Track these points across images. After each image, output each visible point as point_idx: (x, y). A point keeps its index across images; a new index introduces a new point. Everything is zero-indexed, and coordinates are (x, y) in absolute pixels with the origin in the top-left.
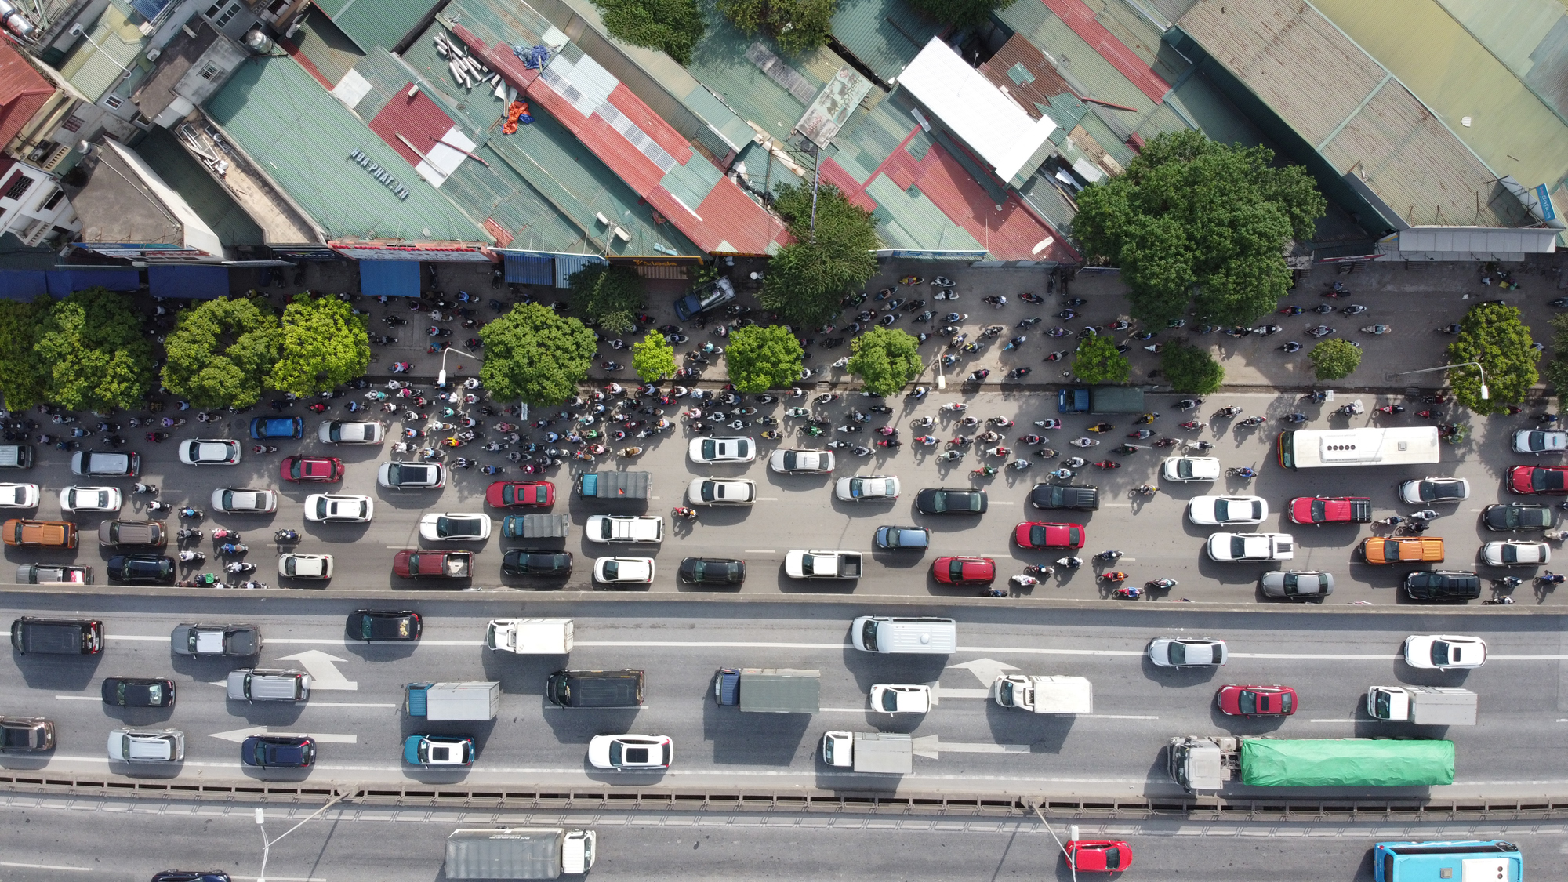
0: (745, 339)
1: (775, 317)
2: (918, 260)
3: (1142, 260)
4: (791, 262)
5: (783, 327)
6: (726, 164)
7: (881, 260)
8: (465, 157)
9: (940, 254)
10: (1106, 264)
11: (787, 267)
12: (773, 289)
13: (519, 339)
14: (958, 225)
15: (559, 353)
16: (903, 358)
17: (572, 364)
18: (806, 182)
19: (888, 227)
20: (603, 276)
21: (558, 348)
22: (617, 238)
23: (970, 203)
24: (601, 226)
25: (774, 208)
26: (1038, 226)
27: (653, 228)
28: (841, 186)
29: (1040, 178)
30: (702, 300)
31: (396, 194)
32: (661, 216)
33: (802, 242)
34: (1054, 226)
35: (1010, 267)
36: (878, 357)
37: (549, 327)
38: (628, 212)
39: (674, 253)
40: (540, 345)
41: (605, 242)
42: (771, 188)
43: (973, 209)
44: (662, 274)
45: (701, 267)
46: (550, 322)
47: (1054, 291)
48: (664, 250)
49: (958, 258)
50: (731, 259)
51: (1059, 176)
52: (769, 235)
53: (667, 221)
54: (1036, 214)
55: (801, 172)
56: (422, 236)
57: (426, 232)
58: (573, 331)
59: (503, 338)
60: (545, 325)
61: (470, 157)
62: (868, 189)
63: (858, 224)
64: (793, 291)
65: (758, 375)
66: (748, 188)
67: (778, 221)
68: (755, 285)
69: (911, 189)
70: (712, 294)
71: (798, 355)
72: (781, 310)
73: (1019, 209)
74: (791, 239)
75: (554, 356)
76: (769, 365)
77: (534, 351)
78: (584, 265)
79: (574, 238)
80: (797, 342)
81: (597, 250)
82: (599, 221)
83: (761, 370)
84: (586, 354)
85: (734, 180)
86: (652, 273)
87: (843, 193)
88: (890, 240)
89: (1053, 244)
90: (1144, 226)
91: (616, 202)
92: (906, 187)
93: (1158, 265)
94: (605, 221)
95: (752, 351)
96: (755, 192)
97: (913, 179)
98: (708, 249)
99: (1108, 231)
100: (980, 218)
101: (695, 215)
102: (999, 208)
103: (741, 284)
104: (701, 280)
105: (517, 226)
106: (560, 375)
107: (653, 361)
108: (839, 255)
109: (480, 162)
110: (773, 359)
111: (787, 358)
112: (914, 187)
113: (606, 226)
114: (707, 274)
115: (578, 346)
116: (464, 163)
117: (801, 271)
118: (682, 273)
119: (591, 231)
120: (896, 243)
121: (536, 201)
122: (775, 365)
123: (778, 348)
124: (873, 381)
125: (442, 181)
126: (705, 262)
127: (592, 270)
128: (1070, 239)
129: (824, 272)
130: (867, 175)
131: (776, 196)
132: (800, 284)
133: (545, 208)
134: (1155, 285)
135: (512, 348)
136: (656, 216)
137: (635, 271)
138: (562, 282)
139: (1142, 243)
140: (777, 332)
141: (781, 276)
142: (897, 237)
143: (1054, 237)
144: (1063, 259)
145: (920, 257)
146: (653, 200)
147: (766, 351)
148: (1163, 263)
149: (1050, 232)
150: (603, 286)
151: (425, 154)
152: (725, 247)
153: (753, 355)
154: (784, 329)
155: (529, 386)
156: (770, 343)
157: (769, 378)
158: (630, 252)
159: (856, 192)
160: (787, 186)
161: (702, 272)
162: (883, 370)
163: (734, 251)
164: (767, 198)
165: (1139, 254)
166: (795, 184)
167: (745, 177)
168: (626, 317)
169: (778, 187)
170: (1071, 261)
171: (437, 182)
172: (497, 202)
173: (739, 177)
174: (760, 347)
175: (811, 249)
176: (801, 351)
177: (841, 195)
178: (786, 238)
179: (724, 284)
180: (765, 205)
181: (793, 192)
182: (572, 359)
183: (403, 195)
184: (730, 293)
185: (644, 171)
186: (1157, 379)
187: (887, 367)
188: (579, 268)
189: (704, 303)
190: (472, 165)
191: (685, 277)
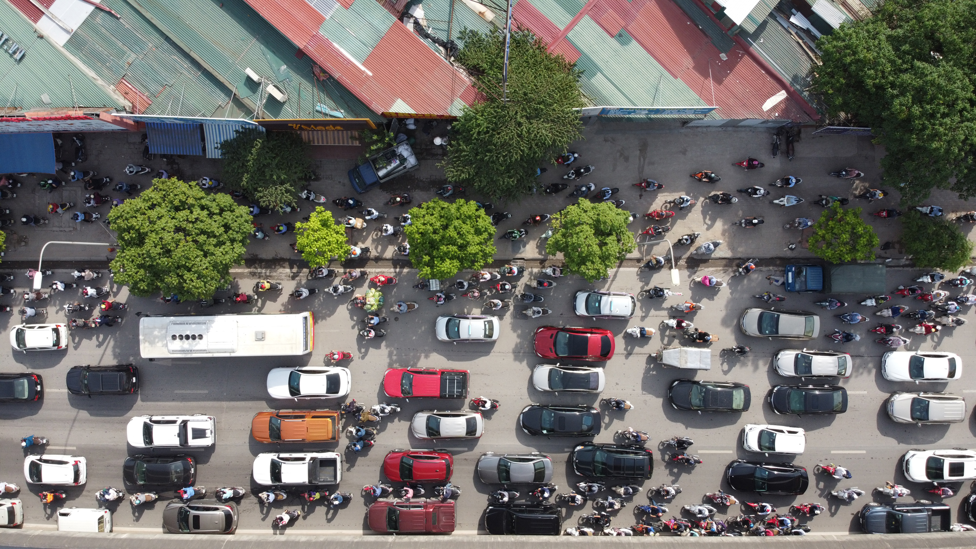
0: (427, 218)
1: (461, 191)
2: (629, 119)
3: (920, 118)
4: (479, 125)
5: (472, 202)
6: (400, 7)
7: (586, 120)
8: (91, 8)
9: (657, 111)
10: (847, 122)
11: (475, 131)
12: (458, 157)
13: (152, 222)
14: (676, 77)
15: (202, 238)
16: (613, 237)
17: (218, 251)
18: (496, 29)
19: (593, 81)
20: (259, 143)
21: (203, 232)
22: (271, 98)
23: (691, 52)
24: (253, 85)
25: (459, 59)
26: (769, 79)
27: (314, 86)
28: (538, 33)
29: (771, 21)
30: (378, 170)
31: (11, 56)
32: (324, 71)
33: (493, 100)
34: (787, 79)
35: (733, 126)
36: (586, 238)
37: (190, 208)
38: (284, 67)
39: (340, 114)
40: (178, 229)
41: (257, 104)
42: (455, 36)
43: (693, 58)
44: (330, 139)
45: (373, 132)
46: (191, 201)
47: (779, 153)
48: (328, 111)
49: (676, 116)
50: (412, 121)
51: (793, 20)
52: (453, 92)
53: (331, 77)
54: (767, 64)
55: (490, 15)
56: (41, 104)
57: (45, 98)
58: (222, 210)
59: (133, 222)
60: (183, 206)
61: (98, 8)
62: (570, 35)
63: (559, 76)
64: (482, 160)
65: (443, 260)
66: (427, 36)
67: (463, 74)
68: (440, 151)
69: (620, 35)
70: (389, 163)
71: (490, 234)
72: (469, 182)
73: (746, 58)
74: (480, 97)
75: (195, 241)
76: (455, 248)
77: (168, 237)
78: (237, 131)
79: (221, 98)
80: (490, 219)
81: (248, 112)
82: (249, 79)
83: (446, 254)
84: (239, 237)
85: (410, 26)
86: (318, 139)
87: (540, 39)
88: (597, 96)
89: (787, 99)
90: (923, 75)
91: (270, 55)
92: (615, 33)
93: (941, 125)
94: (255, 77)
95: (435, 232)
96: (435, 41)
97: (623, 23)
98: (380, 109)
99: (870, 82)
100: (702, 69)
101: (363, 68)
102: (724, 56)
103: (423, 151)
104: (373, 148)
105: (154, 87)
106: (203, 264)
107: (319, 244)
108: (535, 115)
109: (109, 13)
110: (460, 241)
111: (477, 239)
112: (624, 33)
113: (259, 84)
114: (381, 140)
115: (227, 227)
116: (92, 16)
117: (492, 136)
118: (353, 138)
119: (242, 92)
120: (605, 100)
121: (176, 58)
122: (462, 247)
123: (466, 228)
124: (579, 265)
125: (66, 37)
126: (379, 125)
127: (246, 135)
128: (806, 94)
129: (519, 136)
130: (568, 19)
131: (460, 45)
132: (490, 151)
133: (186, 64)
134: (937, 149)
135: (146, 234)
136: (317, 71)
137: (299, 137)
138: (213, 152)
139: (920, 96)
140: (464, 209)
141: (468, 140)
142: (604, 93)
143: (788, 91)
144: (796, 116)
145: (632, 116)
146: (312, 50)
147: (451, 232)
148: (947, 120)
149: (783, 86)
150: (258, 154)
151: (47, 7)
152: (400, 107)
153: (437, 237)
154: (473, 204)
155: (168, 279)
156: (456, 223)
157: (456, 263)
158: (288, 115)
159: (555, 39)
160: (474, 33)
161: (375, 137)
162: (590, 254)
163: (412, 112)
164: (449, 47)
165: (916, 110)
166: (483, 30)
167: (423, 23)
168: (287, 191)
169: (463, 35)
170: (806, 119)
171: (60, 39)
172: (130, 60)
173: (416, 23)
174: (445, 227)
175: (504, 108)
176: (493, 229)
177: (538, 42)
178: (473, 96)
179: (404, 150)
180: (448, 56)
181: (480, 40)
182: (220, 244)
183: (18, 56)
184: (412, 161)
185: (300, 16)
186: (890, 251)
187: (596, 248)
188: (231, 135)
189: (381, 173)
190: (101, 17)
191: (357, 143)
